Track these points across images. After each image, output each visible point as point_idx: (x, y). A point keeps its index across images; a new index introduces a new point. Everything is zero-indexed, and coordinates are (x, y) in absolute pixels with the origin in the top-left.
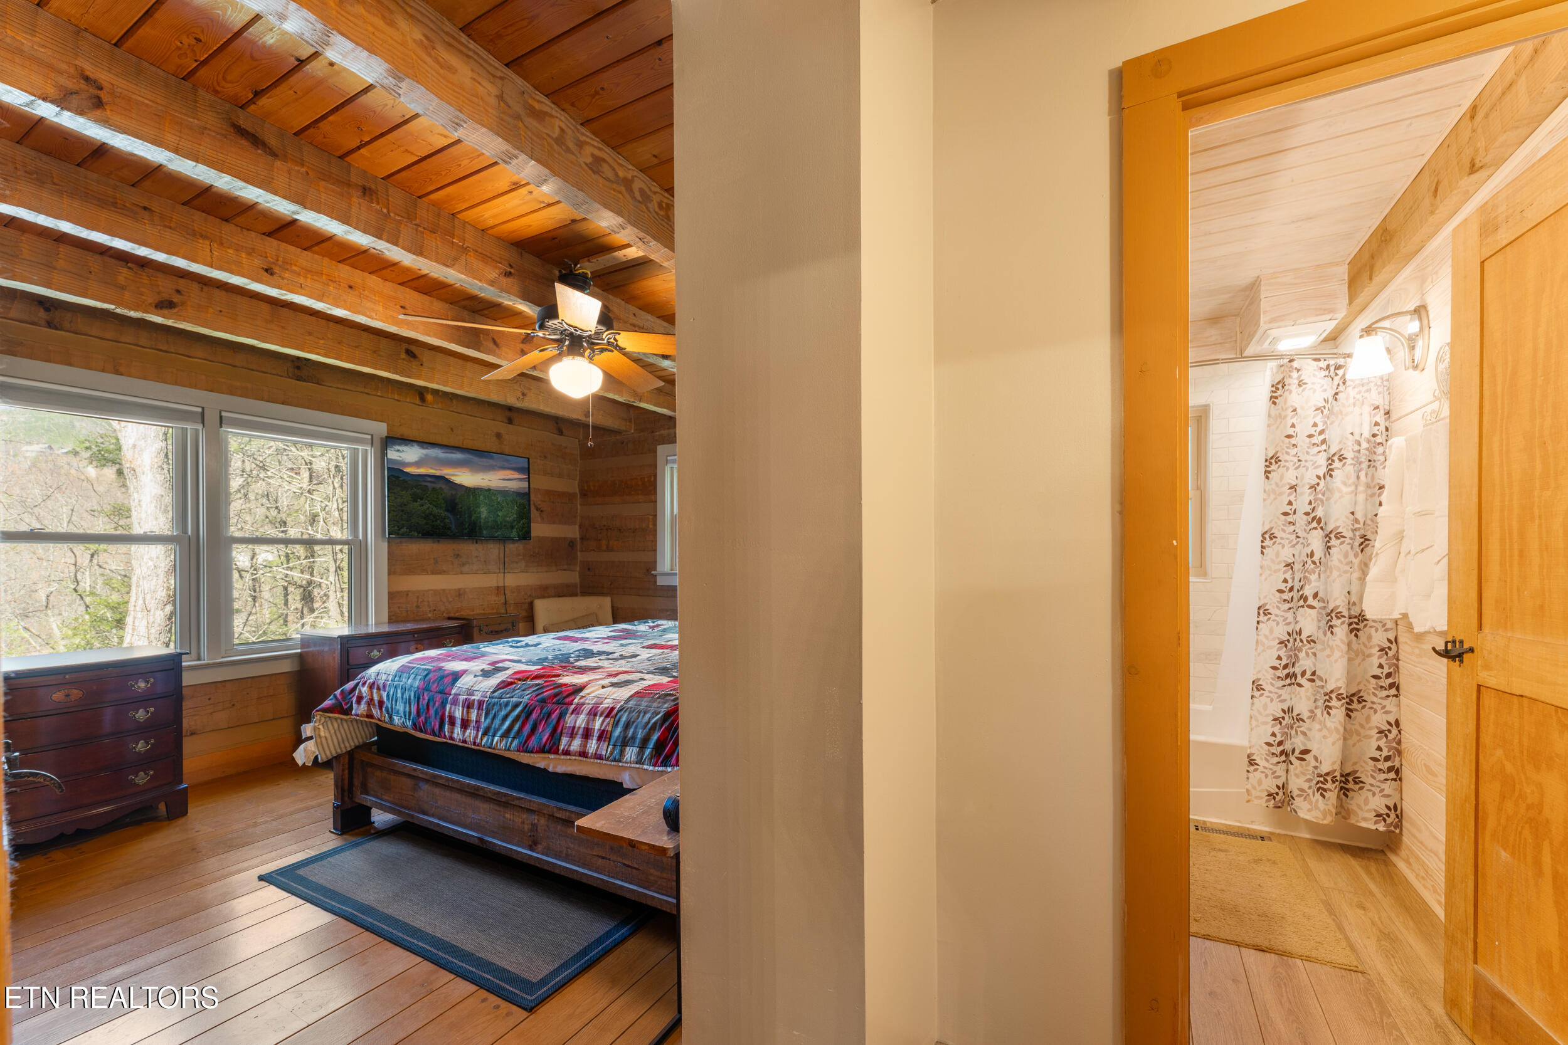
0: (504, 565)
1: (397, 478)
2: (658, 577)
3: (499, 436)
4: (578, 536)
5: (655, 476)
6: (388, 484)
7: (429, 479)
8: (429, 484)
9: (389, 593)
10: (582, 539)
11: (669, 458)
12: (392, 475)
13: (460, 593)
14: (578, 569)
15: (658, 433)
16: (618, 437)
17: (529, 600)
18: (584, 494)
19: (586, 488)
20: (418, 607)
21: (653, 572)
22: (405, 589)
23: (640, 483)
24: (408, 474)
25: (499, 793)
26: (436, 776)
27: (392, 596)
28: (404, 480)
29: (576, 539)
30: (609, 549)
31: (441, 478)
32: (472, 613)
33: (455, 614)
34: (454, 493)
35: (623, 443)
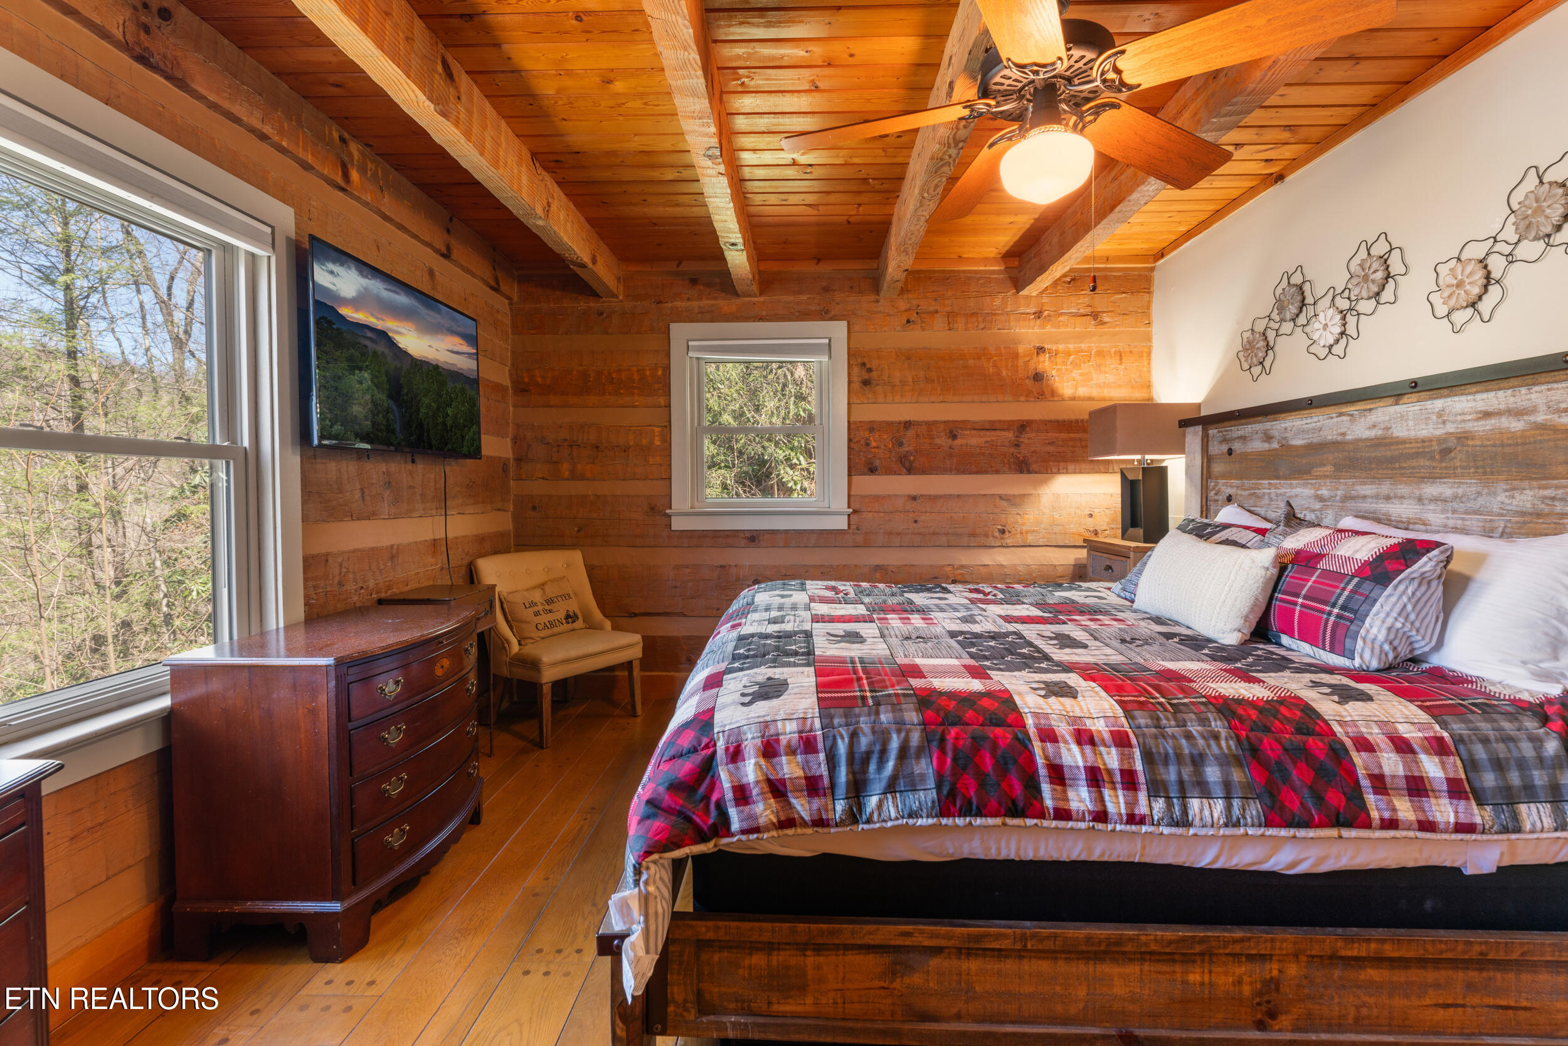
0: (443, 501)
1: (330, 323)
2: (673, 519)
3: (431, 273)
4: (511, 456)
5: (667, 369)
6: (317, 333)
7: (369, 334)
8: (368, 343)
9: (305, 560)
10: (519, 460)
11: (690, 343)
12: (323, 318)
13: (393, 554)
14: (511, 507)
15: (669, 305)
16: (592, 305)
17: (465, 562)
18: (522, 388)
19: (526, 380)
20: (341, 584)
21: (667, 511)
22: (324, 551)
23: (636, 377)
24: (342, 318)
25: (1183, 940)
26: (979, 938)
27: (309, 562)
28: (338, 329)
29: (509, 459)
30: (575, 476)
31: (383, 335)
32: (406, 589)
33: (386, 592)
34: (398, 365)
35: (601, 314)
